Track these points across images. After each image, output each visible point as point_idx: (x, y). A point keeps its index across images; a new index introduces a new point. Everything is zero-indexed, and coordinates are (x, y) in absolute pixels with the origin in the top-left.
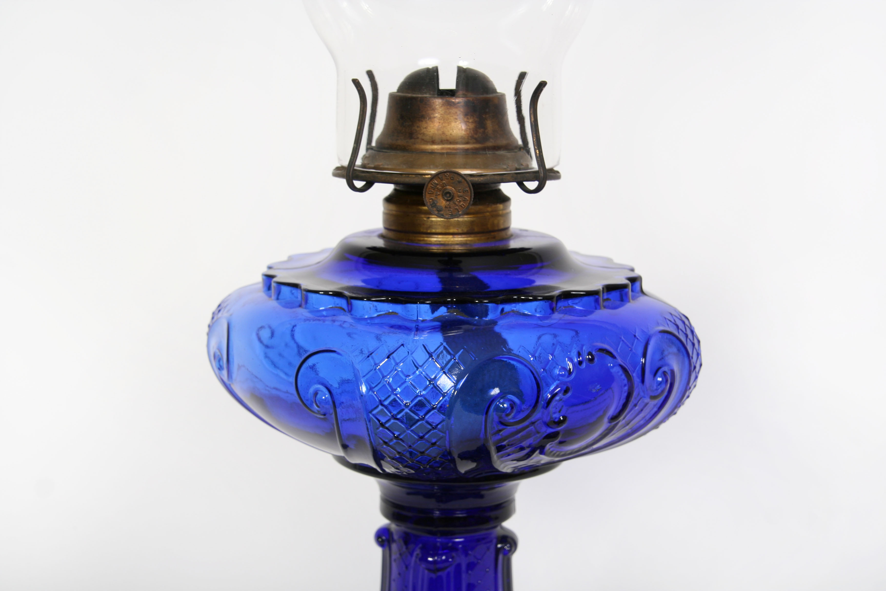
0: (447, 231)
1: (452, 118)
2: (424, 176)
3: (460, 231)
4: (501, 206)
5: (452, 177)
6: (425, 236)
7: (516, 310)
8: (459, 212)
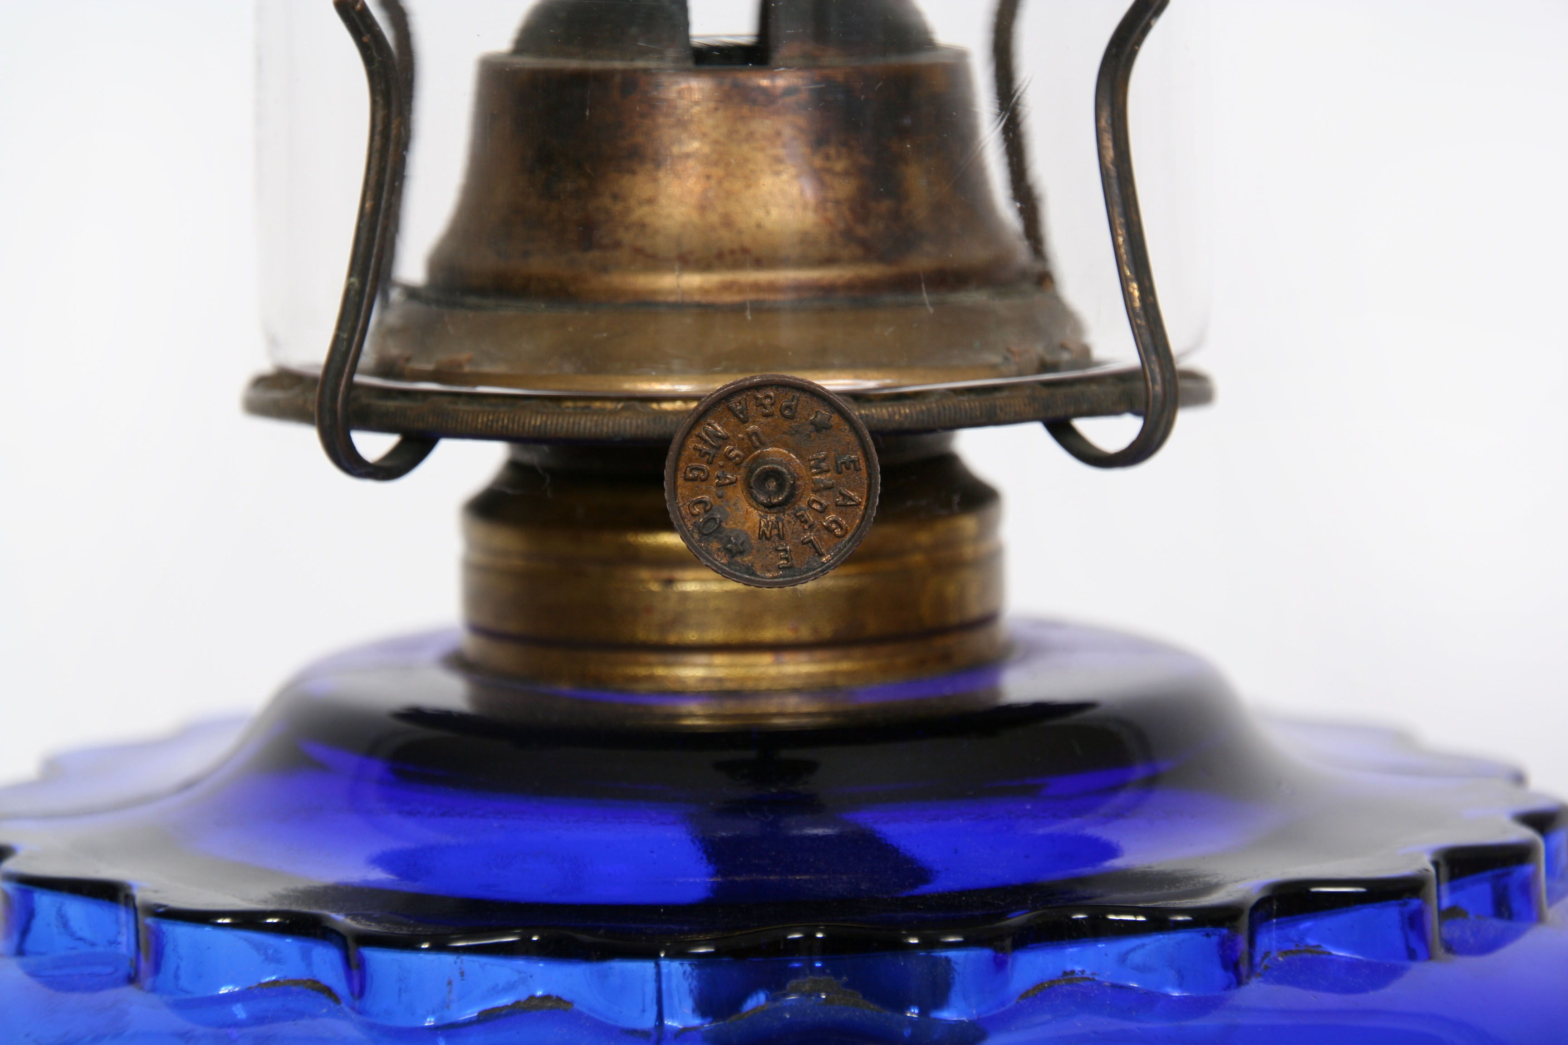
0: (753, 636)
1: (760, 156)
2: (655, 406)
3: (805, 633)
4: (968, 524)
5: (788, 407)
6: (653, 658)
7: (1083, 972)
8: (821, 555)
